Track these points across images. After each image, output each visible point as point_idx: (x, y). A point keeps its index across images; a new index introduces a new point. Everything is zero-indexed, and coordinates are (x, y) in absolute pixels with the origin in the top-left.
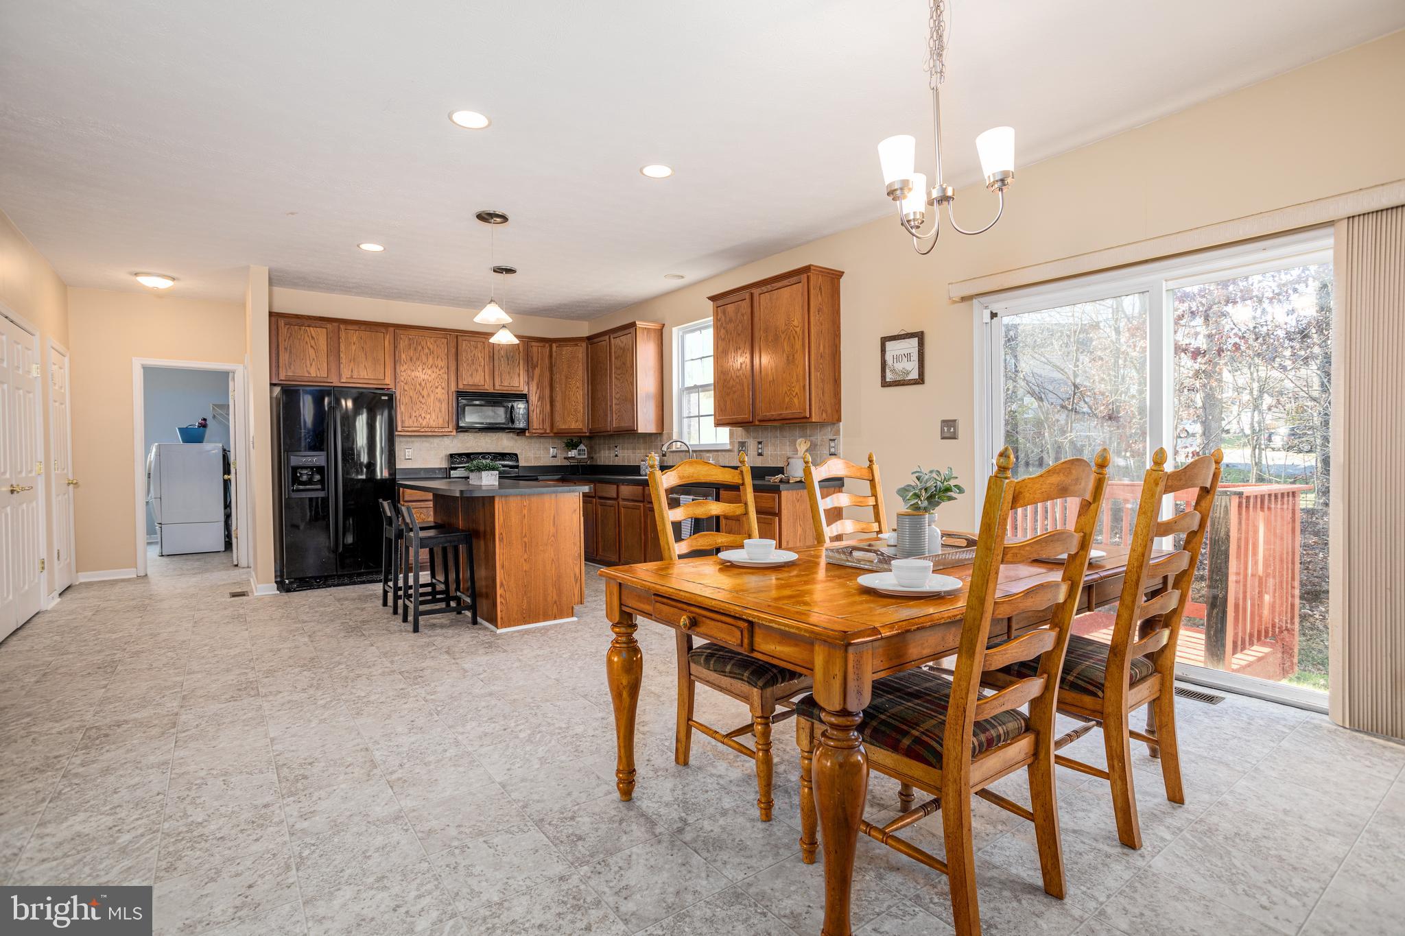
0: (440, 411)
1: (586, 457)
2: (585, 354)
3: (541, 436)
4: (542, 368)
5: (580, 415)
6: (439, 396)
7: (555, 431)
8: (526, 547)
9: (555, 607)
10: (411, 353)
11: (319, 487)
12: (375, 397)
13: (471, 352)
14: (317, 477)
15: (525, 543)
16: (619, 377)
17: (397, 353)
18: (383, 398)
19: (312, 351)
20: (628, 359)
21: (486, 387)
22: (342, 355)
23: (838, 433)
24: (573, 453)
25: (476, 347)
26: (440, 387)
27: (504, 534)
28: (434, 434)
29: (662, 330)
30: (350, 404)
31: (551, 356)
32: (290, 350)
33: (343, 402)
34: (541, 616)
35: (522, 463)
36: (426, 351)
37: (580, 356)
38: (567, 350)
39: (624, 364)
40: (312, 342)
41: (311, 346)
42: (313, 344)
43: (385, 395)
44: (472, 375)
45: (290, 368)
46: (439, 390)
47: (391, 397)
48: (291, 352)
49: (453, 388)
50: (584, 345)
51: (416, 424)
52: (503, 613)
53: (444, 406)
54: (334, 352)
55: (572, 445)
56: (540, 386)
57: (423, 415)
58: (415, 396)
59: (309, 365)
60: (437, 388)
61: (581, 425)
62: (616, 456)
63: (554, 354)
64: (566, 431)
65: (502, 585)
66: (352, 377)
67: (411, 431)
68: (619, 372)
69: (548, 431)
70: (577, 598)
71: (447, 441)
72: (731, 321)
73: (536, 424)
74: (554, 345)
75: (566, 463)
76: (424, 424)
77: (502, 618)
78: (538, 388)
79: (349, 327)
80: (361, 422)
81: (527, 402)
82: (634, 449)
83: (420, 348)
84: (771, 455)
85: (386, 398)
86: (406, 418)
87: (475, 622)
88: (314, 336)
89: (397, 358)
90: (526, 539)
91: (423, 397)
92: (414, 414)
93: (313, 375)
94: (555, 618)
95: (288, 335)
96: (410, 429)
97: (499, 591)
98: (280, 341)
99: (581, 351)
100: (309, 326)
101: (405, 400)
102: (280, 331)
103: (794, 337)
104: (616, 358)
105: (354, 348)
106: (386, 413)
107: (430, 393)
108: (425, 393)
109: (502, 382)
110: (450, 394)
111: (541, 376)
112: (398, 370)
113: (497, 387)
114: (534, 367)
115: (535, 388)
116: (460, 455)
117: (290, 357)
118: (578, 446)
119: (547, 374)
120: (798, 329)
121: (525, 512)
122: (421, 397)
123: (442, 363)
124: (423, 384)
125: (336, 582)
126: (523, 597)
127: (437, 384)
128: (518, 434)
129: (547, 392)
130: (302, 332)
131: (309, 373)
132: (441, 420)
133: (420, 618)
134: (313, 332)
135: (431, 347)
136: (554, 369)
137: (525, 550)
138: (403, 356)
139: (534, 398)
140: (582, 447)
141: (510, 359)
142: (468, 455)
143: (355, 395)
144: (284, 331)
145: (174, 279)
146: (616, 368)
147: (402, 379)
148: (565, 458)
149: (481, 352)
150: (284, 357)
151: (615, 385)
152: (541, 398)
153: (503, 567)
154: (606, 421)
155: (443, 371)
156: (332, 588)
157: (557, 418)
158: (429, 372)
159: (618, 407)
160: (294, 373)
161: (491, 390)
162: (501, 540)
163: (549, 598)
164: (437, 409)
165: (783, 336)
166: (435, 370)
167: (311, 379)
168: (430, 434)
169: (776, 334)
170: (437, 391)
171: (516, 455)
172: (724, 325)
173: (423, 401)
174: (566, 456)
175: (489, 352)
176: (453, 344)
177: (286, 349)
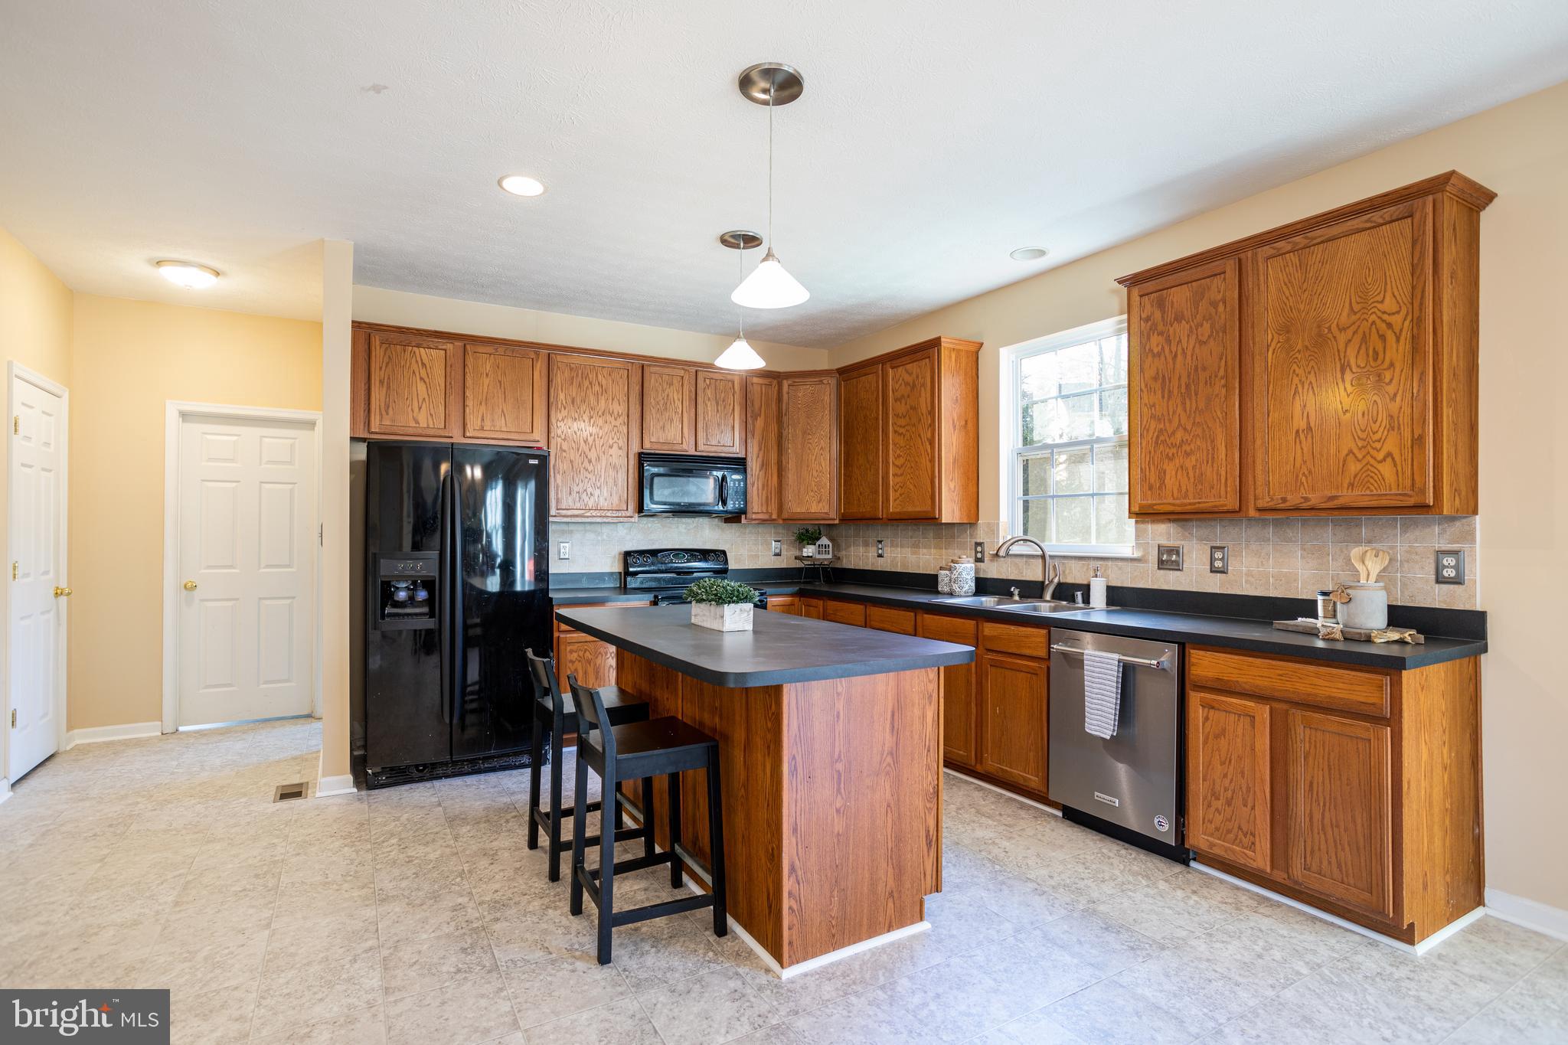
0: (616, 485)
1: (830, 556)
2: (834, 396)
3: (763, 522)
4: (766, 417)
5: (825, 492)
6: (615, 460)
7: (785, 515)
8: (839, 783)
9: (890, 904)
10: (574, 391)
11: (425, 610)
12: (518, 461)
13: (663, 391)
14: (422, 595)
15: (839, 772)
16: (902, 430)
17: (552, 391)
18: (532, 462)
19: (421, 387)
20: (922, 400)
21: (685, 446)
22: (467, 394)
23: (1469, 536)
24: (809, 550)
25: (671, 384)
26: (615, 445)
27: (799, 759)
28: (605, 520)
29: (977, 353)
30: (478, 473)
31: (780, 400)
32: (388, 384)
33: (468, 470)
34: (865, 928)
35: (732, 565)
36: (597, 388)
37: (827, 399)
38: (805, 391)
39: (913, 408)
40: (423, 373)
41: (421, 379)
42: (424, 375)
43: (534, 457)
44: (663, 428)
45: (387, 414)
46: (614, 451)
47: (544, 459)
48: (388, 388)
49: (635, 448)
50: (833, 382)
51: (578, 505)
52: (794, 931)
53: (622, 476)
54: (458, 388)
55: (807, 536)
56: (763, 445)
57: (589, 490)
58: (578, 460)
59: (416, 409)
60: (611, 447)
61: (827, 507)
62: (880, 556)
63: (785, 397)
64: (802, 517)
65: (793, 869)
66: (482, 429)
67: (571, 516)
68: (902, 422)
69: (774, 516)
70: (929, 881)
71: (622, 531)
72: (1179, 318)
73: (756, 506)
74: (785, 384)
75: (799, 564)
76: (591, 504)
77: (790, 943)
78: (760, 449)
79: (481, 349)
80: (494, 497)
81: (745, 471)
82: (916, 546)
83: (586, 383)
84: (1249, 574)
85: (536, 462)
86: (563, 495)
87: (721, 930)
88: (426, 361)
89: (552, 399)
90: (840, 766)
91: (590, 461)
92: (576, 489)
93: (423, 424)
94: (890, 928)
95: (386, 359)
96: (569, 513)
97: (787, 884)
98: (373, 369)
99: (827, 393)
100: (418, 346)
101: (563, 466)
102: (373, 354)
103: (1383, 338)
104: (896, 400)
105: (486, 381)
106: (532, 485)
107: (601, 454)
108: (592, 455)
109: (707, 439)
110: (631, 457)
111: (765, 429)
112: (553, 420)
113: (701, 447)
114: (755, 418)
115: (756, 449)
116: (642, 553)
117: (387, 395)
118: (818, 539)
119: (774, 427)
120: (1396, 320)
121: (840, 706)
122: (586, 460)
123: (619, 408)
124: (590, 440)
125: (449, 772)
126: (832, 892)
127: (611, 442)
128: (727, 521)
129: (773, 456)
130: (408, 354)
131: (417, 422)
132: (615, 500)
133: (613, 929)
134: (424, 357)
135: (604, 382)
136: (785, 419)
137: (839, 790)
138: (562, 396)
139: (753, 465)
140: (824, 541)
141: (720, 403)
142: (654, 553)
143: (486, 459)
144: (378, 352)
145: (217, 274)
146: (897, 416)
147: (559, 432)
148: (796, 558)
149: (678, 392)
150: (378, 395)
151: (895, 444)
152: (764, 465)
153: (795, 830)
154: (876, 501)
155: (620, 420)
156: (444, 780)
157: (790, 495)
158: (600, 422)
159: (898, 479)
160: (393, 420)
161: (692, 452)
162: (794, 771)
163: (880, 888)
164: (611, 482)
165: (1342, 338)
166: (609, 418)
167: (420, 431)
168: (599, 520)
169: (1320, 335)
170: (611, 451)
171: (724, 552)
172: (1160, 327)
173: (590, 468)
174: (797, 553)
175: (690, 391)
176: (636, 379)
177: (381, 382)
